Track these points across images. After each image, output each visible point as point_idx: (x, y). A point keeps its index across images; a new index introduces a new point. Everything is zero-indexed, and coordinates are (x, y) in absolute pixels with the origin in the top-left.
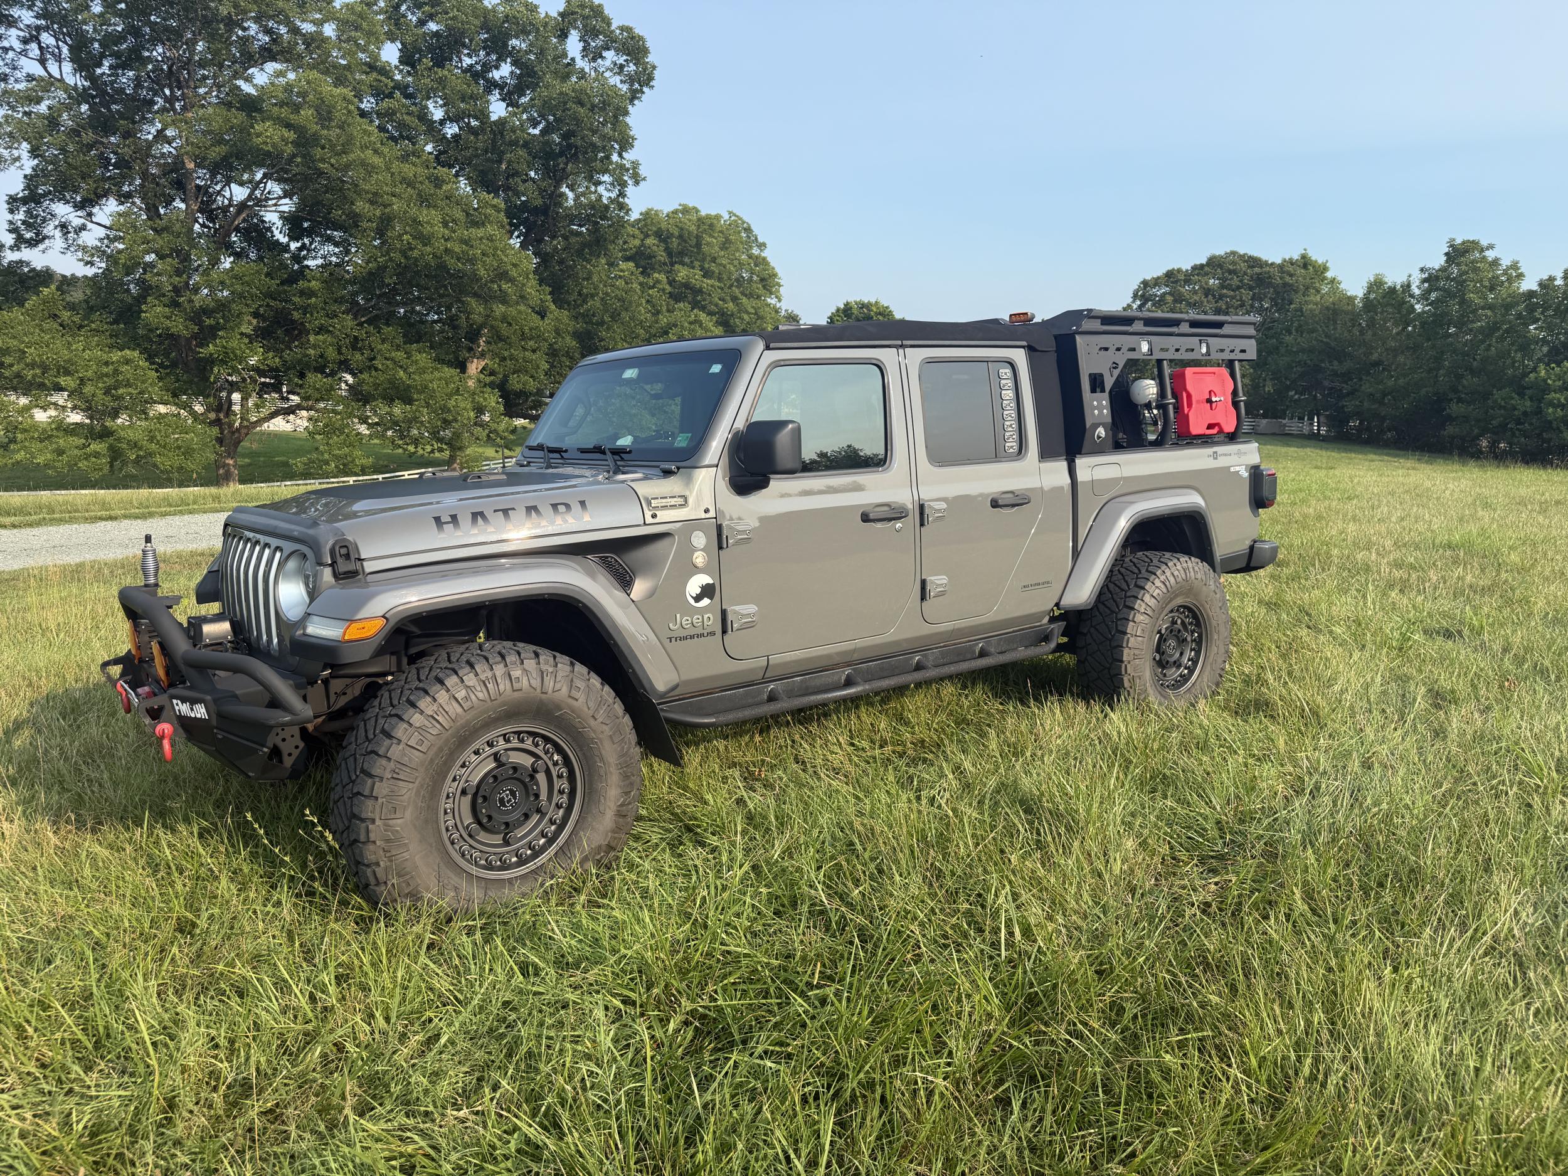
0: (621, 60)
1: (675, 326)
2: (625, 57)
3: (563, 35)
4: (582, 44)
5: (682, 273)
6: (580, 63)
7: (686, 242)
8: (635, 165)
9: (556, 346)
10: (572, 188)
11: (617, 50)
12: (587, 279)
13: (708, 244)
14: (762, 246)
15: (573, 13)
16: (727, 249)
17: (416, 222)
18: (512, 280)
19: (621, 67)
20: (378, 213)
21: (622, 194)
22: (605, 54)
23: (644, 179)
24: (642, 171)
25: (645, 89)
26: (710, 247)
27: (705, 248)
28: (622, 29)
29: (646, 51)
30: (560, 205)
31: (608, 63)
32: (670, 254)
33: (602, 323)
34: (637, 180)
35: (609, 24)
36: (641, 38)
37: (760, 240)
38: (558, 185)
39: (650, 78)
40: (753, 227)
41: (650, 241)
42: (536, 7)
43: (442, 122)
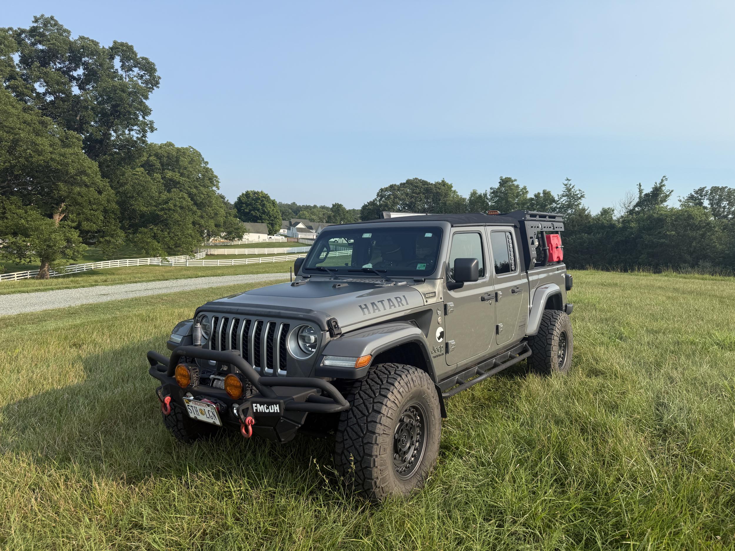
0: (142, 73)
1: (172, 199)
2: (144, 72)
3: (112, 58)
4: (121, 63)
5: (169, 174)
6: (120, 72)
7: (170, 159)
8: (152, 122)
9: (107, 208)
10: (115, 131)
11: (140, 69)
12: (123, 175)
13: (182, 161)
14: (207, 163)
15: (117, 48)
16: (192, 164)
17: (34, 144)
18: (87, 175)
19: (142, 76)
20: (11, 138)
21: (144, 136)
22: (134, 69)
23: (156, 129)
24: (155, 126)
25: (154, 88)
26: (184, 161)
27: (181, 163)
28: (143, 58)
29: (155, 70)
30: (109, 139)
31: (135, 74)
32: (162, 165)
33: (133, 197)
34: (152, 129)
35: (136, 55)
36: (153, 64)
37: (205, 160)
38: (109, 130)
39: (158, 83)
40: (202, 154)
41: (151, 158)
42: (98, 43)
43: (44, 94)
